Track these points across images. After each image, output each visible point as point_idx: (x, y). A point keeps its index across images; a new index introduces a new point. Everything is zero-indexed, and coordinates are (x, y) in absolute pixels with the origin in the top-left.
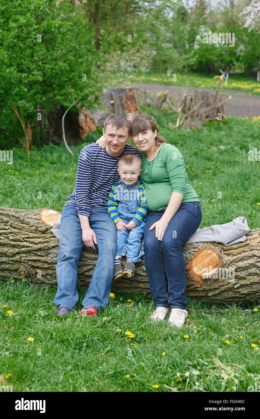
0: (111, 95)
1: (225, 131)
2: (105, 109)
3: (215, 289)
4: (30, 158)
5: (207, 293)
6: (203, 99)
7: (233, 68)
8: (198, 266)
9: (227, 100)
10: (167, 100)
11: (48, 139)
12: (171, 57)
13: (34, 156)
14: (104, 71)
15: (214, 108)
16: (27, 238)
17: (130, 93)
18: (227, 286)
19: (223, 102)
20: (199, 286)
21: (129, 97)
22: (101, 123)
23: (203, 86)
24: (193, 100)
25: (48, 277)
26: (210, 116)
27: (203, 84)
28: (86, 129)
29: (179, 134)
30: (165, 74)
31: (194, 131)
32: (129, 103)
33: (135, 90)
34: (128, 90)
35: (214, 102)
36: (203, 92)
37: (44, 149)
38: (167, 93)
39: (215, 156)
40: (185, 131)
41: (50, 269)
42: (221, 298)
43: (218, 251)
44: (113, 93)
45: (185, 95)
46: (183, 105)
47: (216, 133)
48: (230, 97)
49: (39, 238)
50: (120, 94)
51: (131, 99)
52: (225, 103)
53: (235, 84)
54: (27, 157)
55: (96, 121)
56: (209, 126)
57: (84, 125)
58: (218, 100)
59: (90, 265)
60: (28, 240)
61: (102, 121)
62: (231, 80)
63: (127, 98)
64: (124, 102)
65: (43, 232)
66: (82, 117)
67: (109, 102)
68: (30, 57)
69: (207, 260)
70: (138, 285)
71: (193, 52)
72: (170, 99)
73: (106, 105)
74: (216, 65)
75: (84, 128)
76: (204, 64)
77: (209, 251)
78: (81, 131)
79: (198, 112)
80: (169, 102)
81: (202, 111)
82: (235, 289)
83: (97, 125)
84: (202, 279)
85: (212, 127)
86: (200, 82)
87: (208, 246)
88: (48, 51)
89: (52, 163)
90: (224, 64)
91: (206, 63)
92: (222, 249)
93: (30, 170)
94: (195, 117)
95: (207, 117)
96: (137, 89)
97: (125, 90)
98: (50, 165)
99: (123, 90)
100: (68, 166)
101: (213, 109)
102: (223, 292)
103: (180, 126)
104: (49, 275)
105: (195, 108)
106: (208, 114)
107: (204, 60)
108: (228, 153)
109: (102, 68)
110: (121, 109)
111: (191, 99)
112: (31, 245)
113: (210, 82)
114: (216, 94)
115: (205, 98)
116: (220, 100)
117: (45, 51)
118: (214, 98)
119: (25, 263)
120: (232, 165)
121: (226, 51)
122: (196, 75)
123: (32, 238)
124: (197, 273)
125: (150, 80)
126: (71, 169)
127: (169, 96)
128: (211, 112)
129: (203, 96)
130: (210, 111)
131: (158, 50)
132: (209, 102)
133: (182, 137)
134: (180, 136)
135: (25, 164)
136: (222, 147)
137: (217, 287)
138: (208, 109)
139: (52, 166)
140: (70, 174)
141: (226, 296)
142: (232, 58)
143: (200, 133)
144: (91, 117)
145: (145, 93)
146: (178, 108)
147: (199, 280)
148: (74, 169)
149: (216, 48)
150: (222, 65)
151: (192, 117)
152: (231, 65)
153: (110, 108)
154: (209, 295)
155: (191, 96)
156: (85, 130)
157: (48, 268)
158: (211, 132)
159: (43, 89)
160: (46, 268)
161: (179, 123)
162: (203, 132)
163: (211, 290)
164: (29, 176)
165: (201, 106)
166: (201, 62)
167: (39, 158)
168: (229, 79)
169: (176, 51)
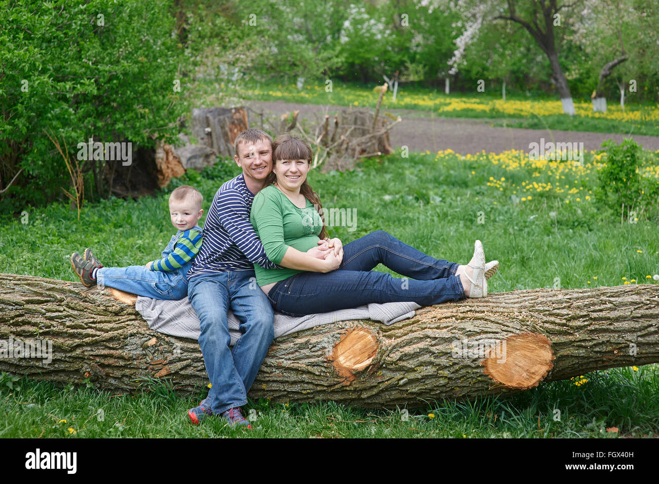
0: (207, 118)
1: (391, 172)
2: (198, 142)
3: (372, 387)
4: (82, 218)
5: (361, 394)
6: (355, 123)
7: (406, 72)
8: (346, 354)
9: (394, 123)
10: (298, 125)
11: (106, 191)
12: (302, 56)
13: (88, 216)
14: (194, 80)
15: (374, 137)
16: (93, 323)
17: (238, 116)
18: (389, 382)
19: (389, 127)
20: (348, 383)
21: (236, 122)
22: (191, 164)
23: (356, 103)
24: (340, 125)
25: (126, 380)
26: (368, 150)
27: (357, 100)
28: (168, 172)
29: (317, 179)
30: (294, 86)
31: (342, 174)
32: (236, 131)
33: (245, 110)
34: (233, 111)
35: (373, 128)
36: (355, 112)
37: (102, 206)
38: (298, 114)
39: (376, 210)
40: (327, 175)
41: (127, 368)
42: (381, 401)
43: (375, 331)
44: (208, 115)
45: (327, 116)
46: (324, 133)
47: (378, 177)
48: (400, 120)
49: (109, 322)
50: (222, 117)
51: (239, 125)
52: (391, 128)
53: (408, 100)
54: (76, 217)
55: (184, 161)
56: (367, 167)
57: (164, 167)
58: (380, 124)
59: (187, 359)
60: (93, 325)
61: (193, 160)
62: (402, 93)
63: (233, 123)
64: (227, 129)
65: (116, 314)
66: (160, 155)
67: (204, 131)
68: (76, 59)
69: (359, 346)
70: (259, 387)
71: (338, 48)
72: (303, 124)
73: (198, 135)
74: (377, 68)
75: (164, 171)
76: (357, 67)
77: (362, 333)
78: (160, 177)
79: (348, 143)
80: (301, 129)
81: (355, 142)
82: (400, 386)
83: (185, 167)
84: (351, 373)
85: (372, 167)
86: (351, 97)
87: (359, 325)
88: (105, 49)
89: (117, 226)
90: (390, 66)
91: (361, 66)
92: (381, 328)
93: (83, 237)
94: (343, 152)
95: (363, 151)
96: (249, 109)
97: (230, 110)
98: (113, 229)
99: (225, 111)
100: (143, 230)
101: (370, 139)
102: (382, 391)
103: (319, 168)
104: (127, 376)
105: (343, 137)
106: (363, 147)
107: (357, 62)
108: (396, 205)
109: (191, 75)
110: (223, 141)
111: (337, 123)
112: (98, 333)
113: (367, 96)
114: (377, 116)
115: (359, 122)
116: (383, 124)
117: (99, 49)
118: (373, 121)
119: (90, 360)
120: (402, 224)
121: (393, 46)
122: (345, 86)
123: (99, 323)
124: (345, 365)
125: (269, 95)
126: (147, 234)
127: (299, 119)
128: (369, 144)
129: (356, 119)
130: (367, 143)
131: (280, 45)
132: (366, 128)
133: (322, 183)
134: (319, 181)
135: (74, 227)
136: (387, 198)
137: (374, 384)
138: (363, 139)
139: (117, 230)
140: (147, 241)
141: (388, 397)
142: (404, 56)
143: (352, 177)
144: (175, 155)
145: (261, 115)
146: (316, 138)
147: (348, 375)
148: (153, 233)
149: (377, 41)
150: (387, 68)
151: (337, 152)
152: (403, 69)
153: (206, 140)
154: (363, 396)
155: (336, 118)
156: (166, 175)
157: (125, 367)
158: (369, 175)
159: (96, 109)
160: (121, 366)
161: (318, 162)
162: (356, 176)
163: (365, 389)
164: (81, 246)
165: (352, 135)
166: (352, 65)
167: (96, 218)
168: (398, 92)
169: (310, 46)
